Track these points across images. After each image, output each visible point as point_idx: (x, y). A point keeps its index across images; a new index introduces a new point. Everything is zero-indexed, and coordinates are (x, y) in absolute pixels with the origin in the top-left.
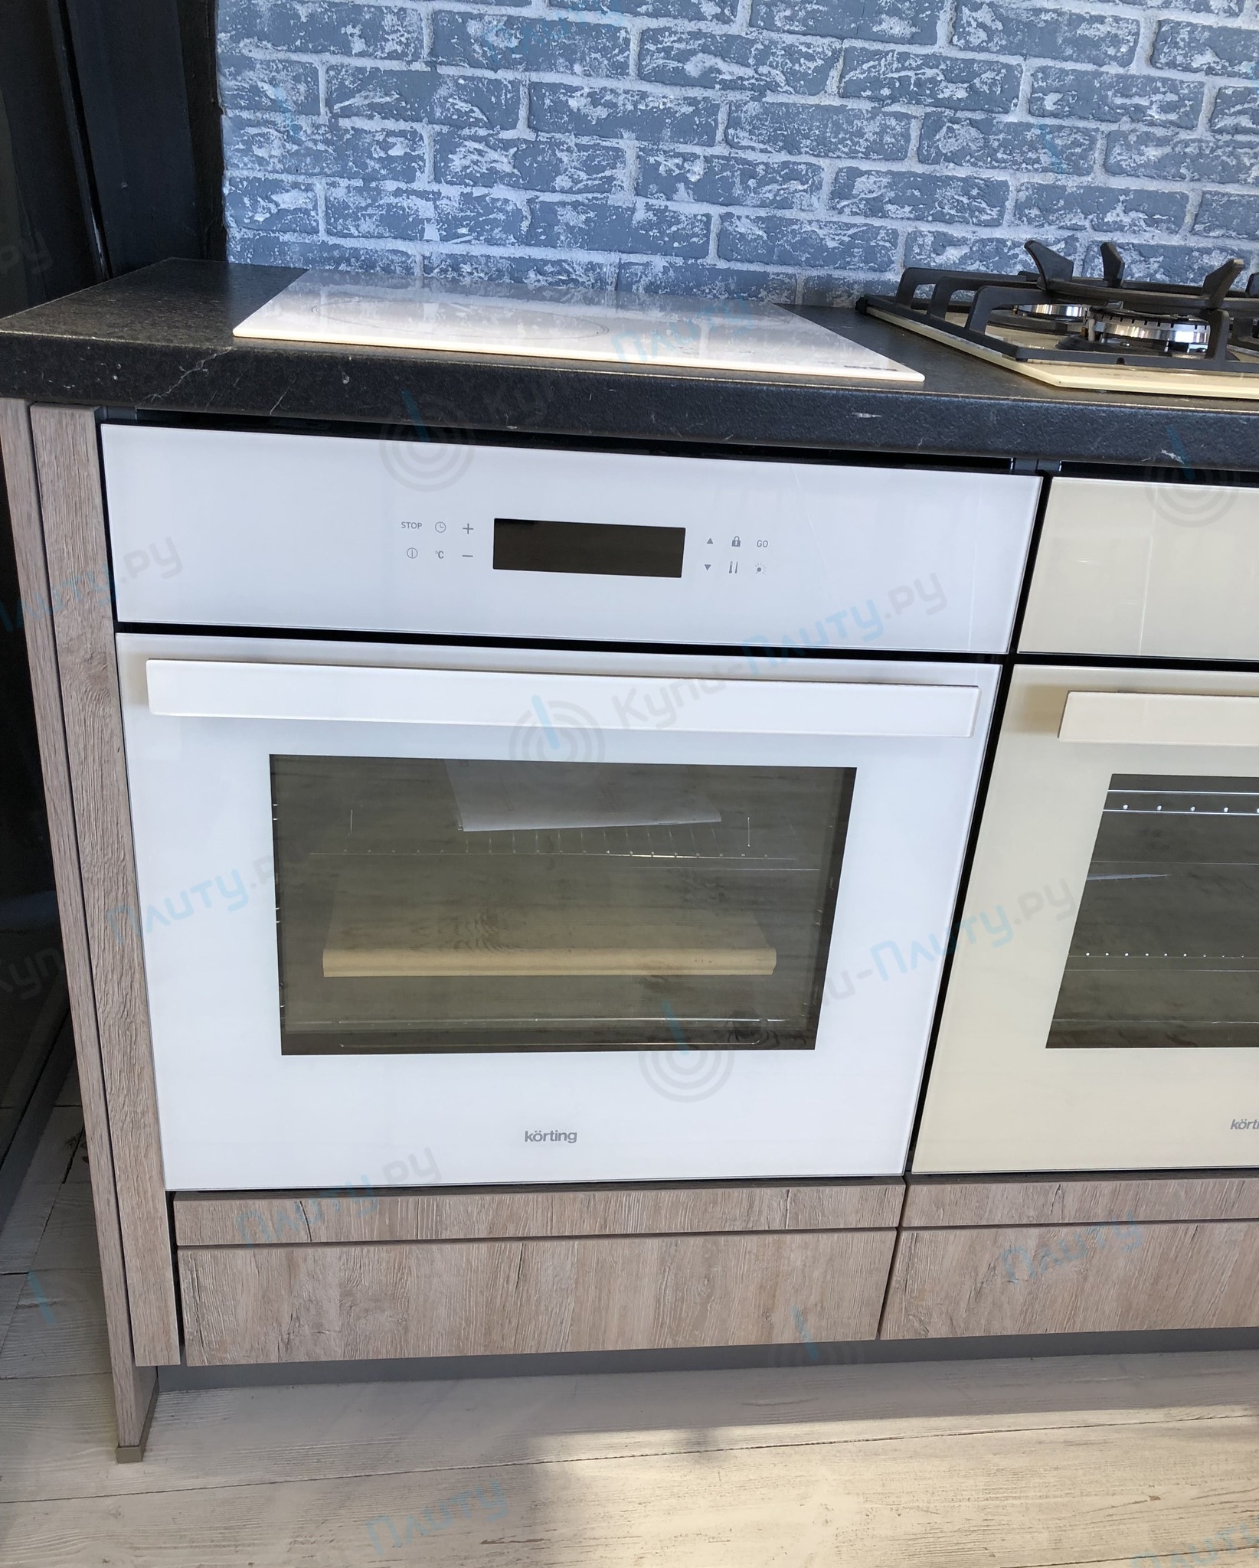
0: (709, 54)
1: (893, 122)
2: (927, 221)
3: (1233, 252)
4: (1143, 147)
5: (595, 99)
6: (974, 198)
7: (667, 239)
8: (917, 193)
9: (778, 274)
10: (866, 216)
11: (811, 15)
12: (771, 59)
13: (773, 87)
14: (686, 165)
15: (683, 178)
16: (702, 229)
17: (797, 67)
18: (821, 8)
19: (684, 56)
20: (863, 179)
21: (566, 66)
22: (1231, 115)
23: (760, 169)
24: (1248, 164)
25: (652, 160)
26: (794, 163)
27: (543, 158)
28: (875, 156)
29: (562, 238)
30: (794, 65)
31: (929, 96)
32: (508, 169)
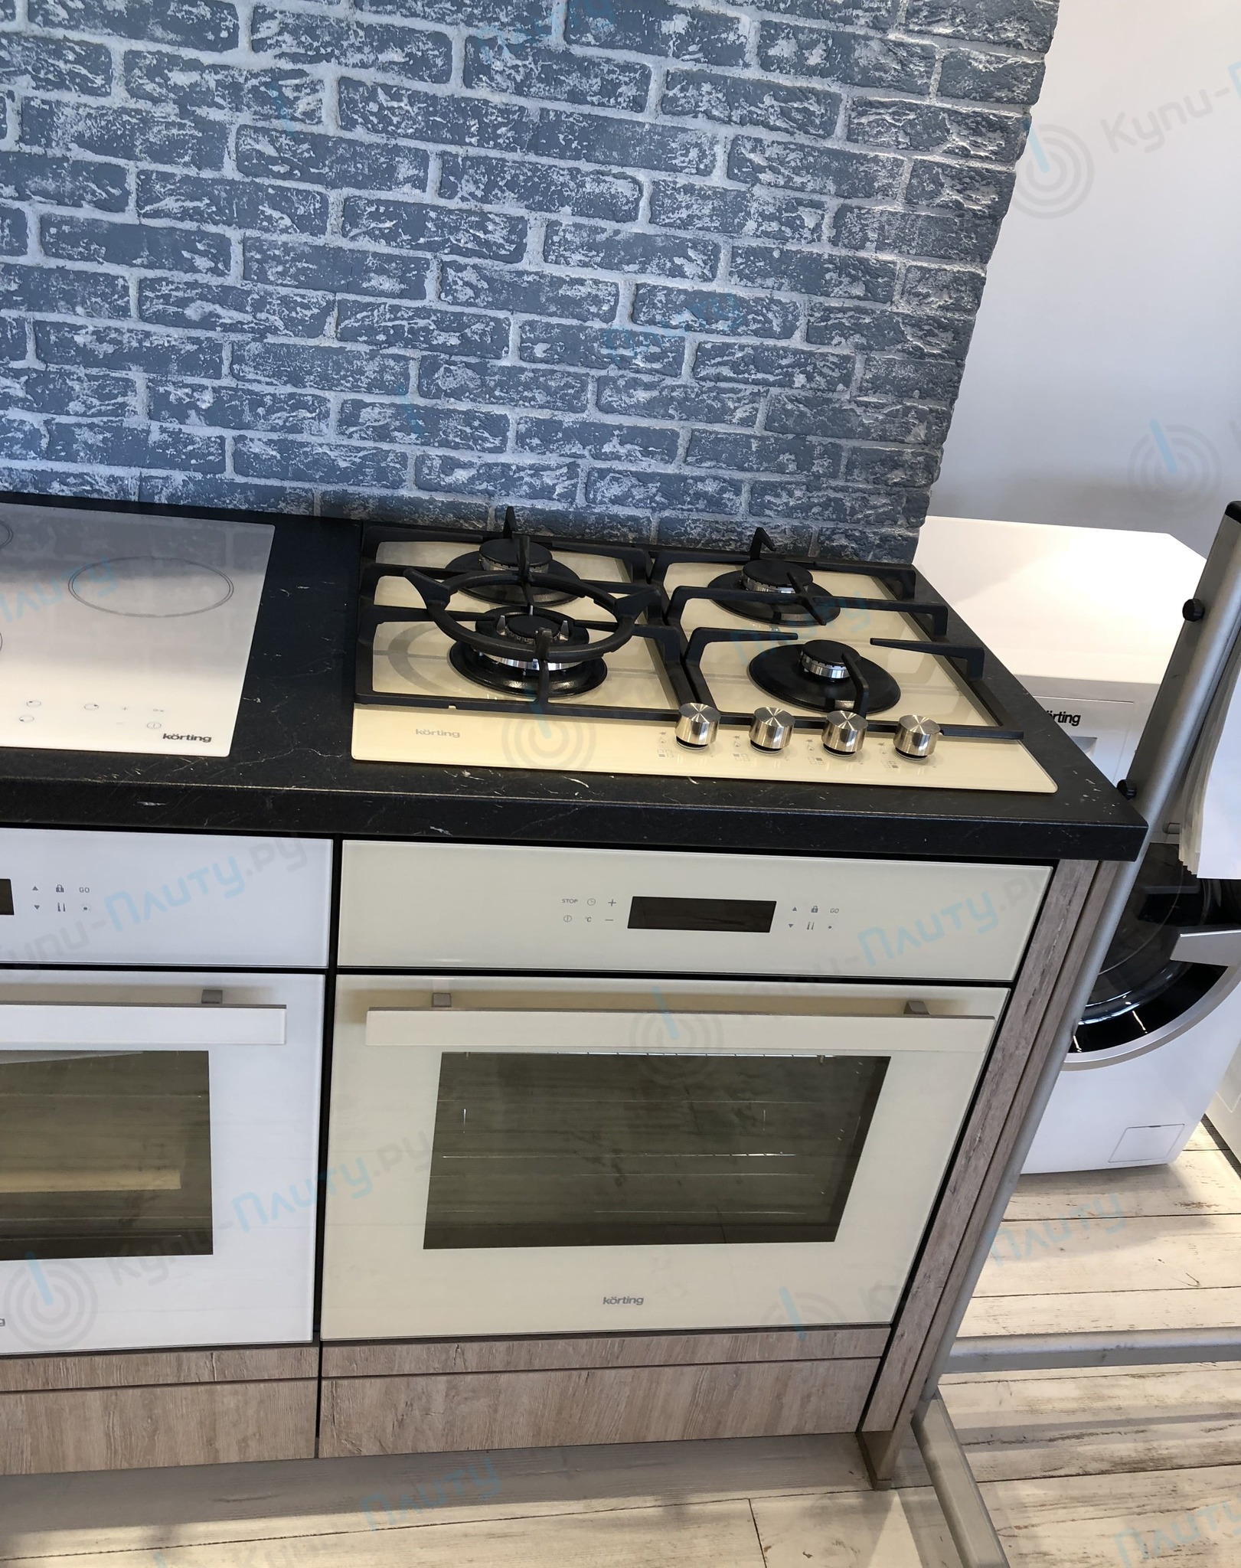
0: (207, 301)
1: (392, 363)
2: (434, 446)
3: (725, 481)
4: (632, 391)
5: (100, 336)
6: (476, 429)
7: (184, 457)
8: (420, 422)
9: (295, 489)
10: (375, 441)
11: (303, 271)
12: (268, 307)
13: (275, 331)
14: (195, 394)
15: (193, 405)
16: (217, 449)
17: (294, 314)
18: (311, 266)
19: (184, 303)
20: (369, 409)
21: (68, 309)
22: (712, 366)
23: (268, 400)
24: (732, 407)
25: (161, 390)
26: (300, 395)
27: (55, 386)
28: (377, 391)
29: (82, 454)
30: (290, 312)
31: (423, 342)
32: (21, 394)
